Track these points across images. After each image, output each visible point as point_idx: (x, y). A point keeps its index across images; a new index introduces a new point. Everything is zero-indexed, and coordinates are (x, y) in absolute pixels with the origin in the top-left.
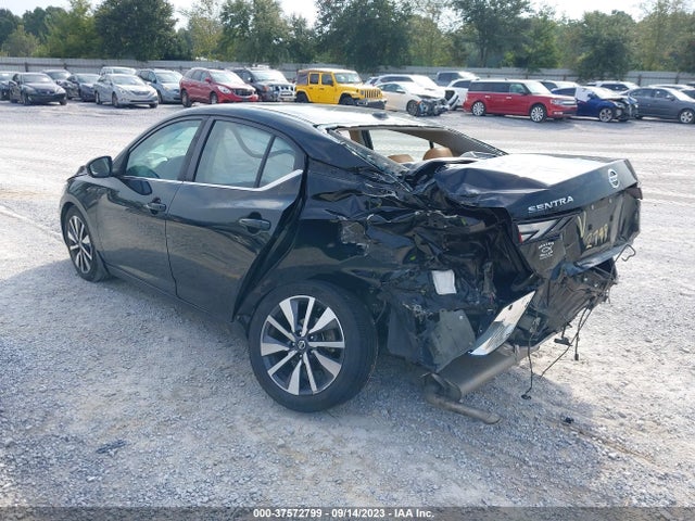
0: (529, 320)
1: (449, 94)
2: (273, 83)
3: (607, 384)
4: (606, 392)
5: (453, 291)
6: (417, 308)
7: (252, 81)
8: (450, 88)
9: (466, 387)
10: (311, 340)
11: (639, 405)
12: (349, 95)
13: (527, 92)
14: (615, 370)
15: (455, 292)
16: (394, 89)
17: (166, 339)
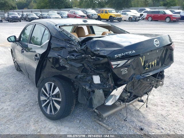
0: (124, 94)
1: (141, 15)
2: (92, 13)
3: (162, 115)
4: (160, 118)
5: (99, 82)
6: (87, 88)
7: (86, 13)
8: (142, 13)
9: (105, 115)
10: (53, 97)
11: (171, 124)
12: (111, 16)
13: (165, 13)
14: (166, 109)
15: (100, 83)
16: (125, 14)
17: (27, 90)
